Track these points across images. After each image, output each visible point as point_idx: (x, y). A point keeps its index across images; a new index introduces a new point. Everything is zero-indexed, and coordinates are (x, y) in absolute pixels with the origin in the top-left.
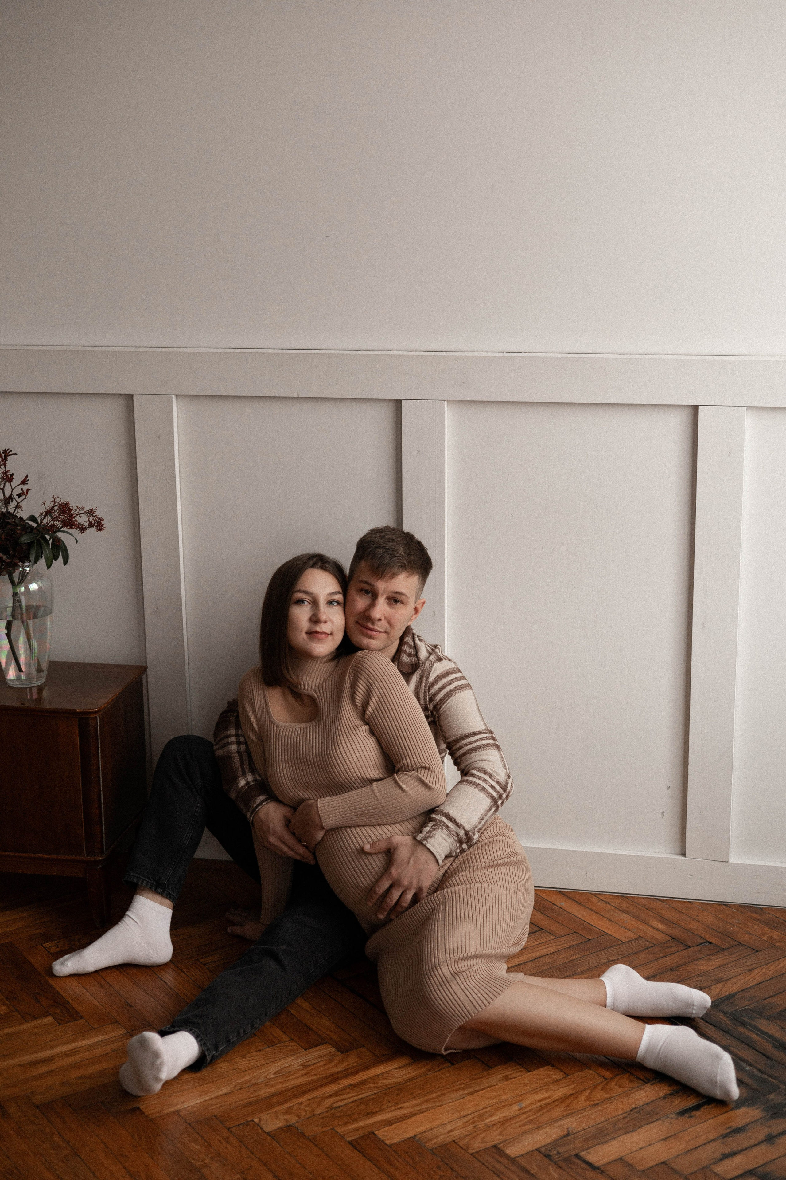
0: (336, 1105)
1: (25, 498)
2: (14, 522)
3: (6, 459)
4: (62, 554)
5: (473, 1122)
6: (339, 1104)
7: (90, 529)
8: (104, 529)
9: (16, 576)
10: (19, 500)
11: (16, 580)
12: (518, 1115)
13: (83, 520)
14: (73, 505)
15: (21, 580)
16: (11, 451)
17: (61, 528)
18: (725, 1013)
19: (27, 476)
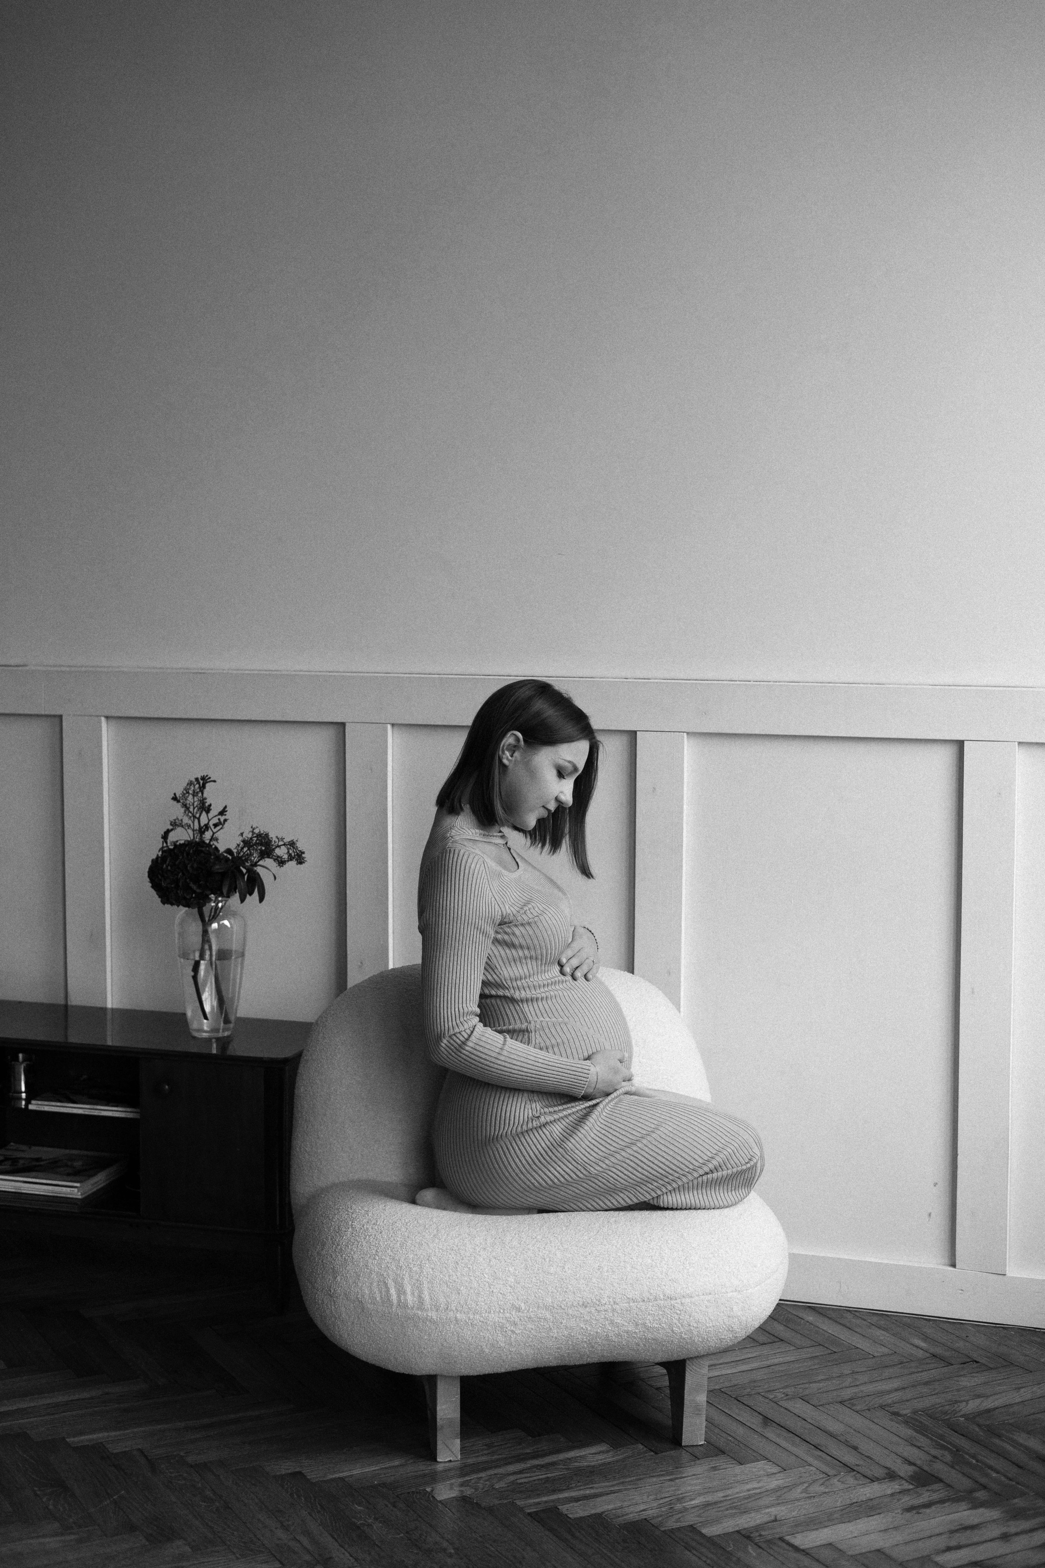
0: (519, 1481)
1: (221, 828)
2: (208, 851)
3: (204, 786)
4: (258, 890)
5: (670, 1504)
6: (523, 1481)
7: (290, 862)
8: (304, 863)
9: (206, 910)
10: (215, 830)
11: (207, 919)
12: (721, 1502)
13: (281, 852)
14: (272, 835)
15: (213, 917)
16: (210, 778)
17: (258, 862)
18: (979, 1426)
19: (226, 807)
